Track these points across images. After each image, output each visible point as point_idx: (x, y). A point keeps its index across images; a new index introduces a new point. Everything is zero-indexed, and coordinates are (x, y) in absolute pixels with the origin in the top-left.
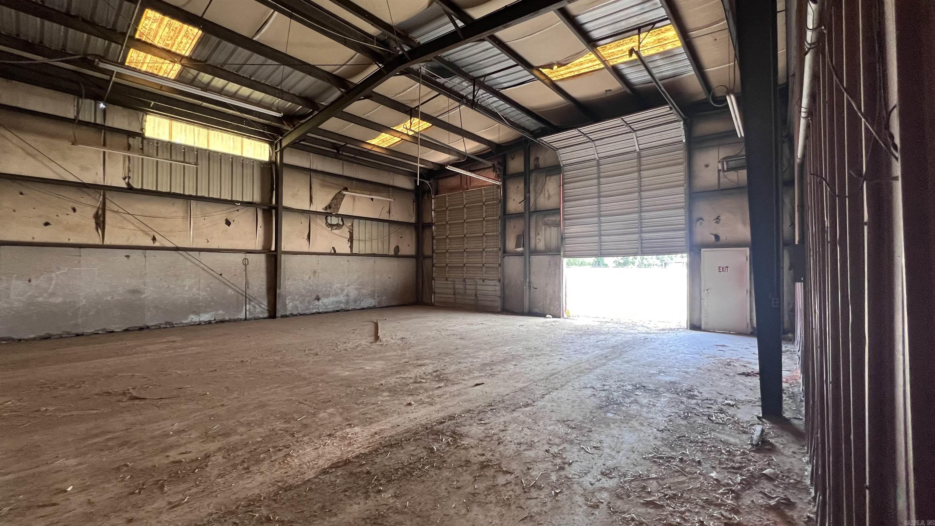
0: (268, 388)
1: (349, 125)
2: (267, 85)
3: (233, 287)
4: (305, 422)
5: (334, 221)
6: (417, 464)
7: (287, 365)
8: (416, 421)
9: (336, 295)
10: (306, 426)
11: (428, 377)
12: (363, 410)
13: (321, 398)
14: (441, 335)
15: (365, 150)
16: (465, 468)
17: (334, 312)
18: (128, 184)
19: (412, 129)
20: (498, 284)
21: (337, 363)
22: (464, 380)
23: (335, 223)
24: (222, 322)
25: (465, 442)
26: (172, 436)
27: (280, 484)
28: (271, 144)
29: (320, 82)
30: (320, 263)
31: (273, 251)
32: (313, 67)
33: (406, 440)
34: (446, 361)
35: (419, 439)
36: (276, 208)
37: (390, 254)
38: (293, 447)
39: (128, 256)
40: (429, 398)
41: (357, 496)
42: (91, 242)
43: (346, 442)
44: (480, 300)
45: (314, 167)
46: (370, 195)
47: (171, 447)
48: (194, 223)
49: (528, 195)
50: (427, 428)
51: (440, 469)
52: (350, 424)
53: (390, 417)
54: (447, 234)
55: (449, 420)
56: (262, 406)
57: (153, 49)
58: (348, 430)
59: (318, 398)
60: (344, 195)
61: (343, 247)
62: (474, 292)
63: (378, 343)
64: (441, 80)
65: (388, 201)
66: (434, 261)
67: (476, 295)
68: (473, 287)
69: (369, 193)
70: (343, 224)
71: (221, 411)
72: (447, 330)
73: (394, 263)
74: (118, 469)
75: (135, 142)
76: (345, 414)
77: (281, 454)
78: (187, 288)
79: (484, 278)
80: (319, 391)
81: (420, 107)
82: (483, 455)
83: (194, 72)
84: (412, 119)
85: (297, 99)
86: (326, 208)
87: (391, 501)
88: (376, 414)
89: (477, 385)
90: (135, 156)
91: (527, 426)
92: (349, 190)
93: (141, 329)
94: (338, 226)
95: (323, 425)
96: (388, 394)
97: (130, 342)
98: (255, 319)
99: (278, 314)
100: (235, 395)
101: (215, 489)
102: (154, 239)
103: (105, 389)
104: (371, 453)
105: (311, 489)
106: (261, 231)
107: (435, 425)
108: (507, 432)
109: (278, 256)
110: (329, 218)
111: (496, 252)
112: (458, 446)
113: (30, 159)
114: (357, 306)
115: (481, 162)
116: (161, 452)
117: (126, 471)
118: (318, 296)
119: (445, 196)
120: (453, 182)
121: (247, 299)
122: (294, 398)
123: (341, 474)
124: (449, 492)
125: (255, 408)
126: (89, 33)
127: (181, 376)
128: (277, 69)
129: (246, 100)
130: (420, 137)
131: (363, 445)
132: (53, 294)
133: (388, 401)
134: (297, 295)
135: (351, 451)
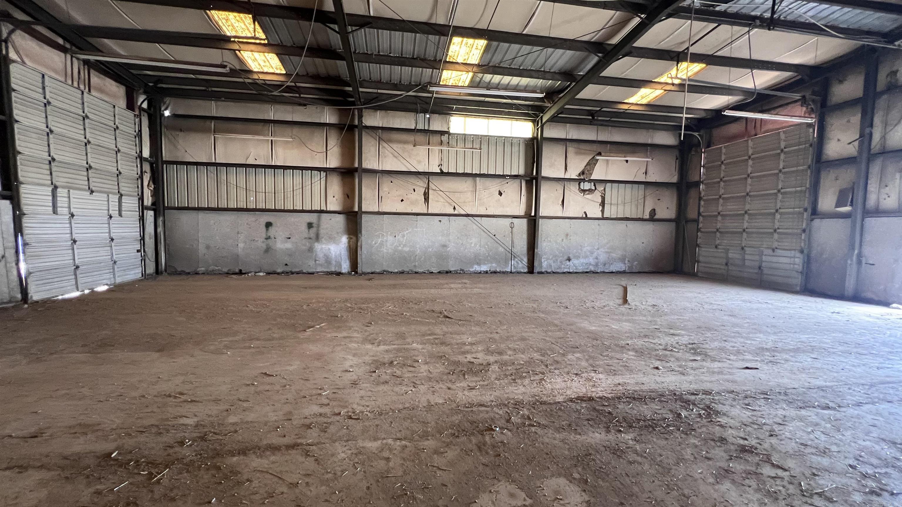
0: (527, 327)
1: (605, 88)
2: (533, 70)
3: (503, 245)
4: (556, 359)
5: (587, 186)
6: (662, 422)
7: (543, 312)
8: (663, 385)
9: (586, 257)
10: (557, 362)
11: (682, 347)
12: (608, 361)
13: (570, 343)
14: (703, 308)
15: (622, 111)
16: (718, 444)
17: (582, 273)
18: (441, 170)
19: (679, 76)
20: (798, 255)
21: (585, 317)
22: (729, 360)
23: (587, 189)
24: (495, 272)
25: (723, 420)
26: (467, 345)
27: (537, 398)
28: (533, 121)
29: (578, 53)
30: (572, 227)
31: (533, 216)
32: (573, 41)
33: (650, 398)
34: (707, 336)
35: (665, 401)
36: (536, 178)
37: (645, 217)
38: (546, 375)
39: (440, 221)
40: (680, 367)
41: (599, 428)
42: (422, 212)
43: (591, 384)
44: (766, 274)
45: (569, 137)
46: (625, 157)
47: (468, 352)
48: (479, 195)
49: (867, 130)
50: (675, 394)
51: (686, 434)
52: (596, 371)
53: (634, 374)
54: (721, 193)
55: (703, 394)
56: (523, 339)
57: (457, 66)
58: (593, 375)
59: (568, 343)
60: (597, 160)
61: (595, 211)
62: (757, 264)
63: (626, 306)
64: (722, 7)
65: (644, 161)
66: (701, 225)
67: (760, 268)
68: (757, 258)
69: (623, 155)
70: (596, 189)
71: (497, 337)
72: (711, 304)
73: (649, 227)
74: (441, 357)
75: (445, 138)
76: (591, 361)
77: (537, 377)
78: (473, 245)
79: (774, 247)
80: (568, 338)
81: (690, 48)
82: (746, 439)
83: (480, 75)
84: (679, 65)
85: (557, 76)
86: (579, 175)
87: (631, 442)
88: (621, 368)
89: (747, 368)
90: (445, 148)
91: (822, 430)
92: (603, 154)
93: (447, 272)
94: (590, 191)
95: (571, 365)
96: (634, 354)
97: (442, 280)
98: (518, 273)
99: (536, 270)
100: (505, 327)
101: (494, 386)
102: (454, 208)
103: (432, 308)
104: (613, 398)
105: (560, 409)
106: (524, 199)
107: (685, 394)
108: (787, 427)
109: (537, 221)
110: (582, 184)
111: (800, 213)
112: (712, 421)
113: (395, 159)
114: (606, 269)
115: (781, 97)
116: (462, 353)
117: (445, 360)
118: (569, 257)
119: (721, 148)
120: (734, 129)
121: (513, 256)
122: (547, 339)
123: (586, 407)
124: (695, 458)
125: (519, 340)
126: (422, 67)
127: (470, 307)
128: (541, 53)
129: (516, 89)
130: (688, 83)
131: (606, 390)
132: (405, 245)
133: (634, 360)
134: (551, 254)
135: (595, 391)
